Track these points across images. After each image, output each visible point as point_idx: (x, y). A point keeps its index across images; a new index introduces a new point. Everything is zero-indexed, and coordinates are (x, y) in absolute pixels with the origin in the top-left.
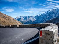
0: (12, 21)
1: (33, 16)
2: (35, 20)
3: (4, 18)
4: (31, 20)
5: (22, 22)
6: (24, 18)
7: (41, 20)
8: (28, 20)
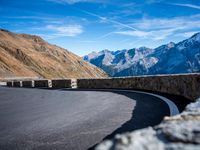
0: (74, 66)
1: (146, 49)
2: (156, 62)
3: (49, 56)
4: (141, 63)
5: (107, 69)
6: (113, 57)
7: (177, 63)
8: (130, 62)
